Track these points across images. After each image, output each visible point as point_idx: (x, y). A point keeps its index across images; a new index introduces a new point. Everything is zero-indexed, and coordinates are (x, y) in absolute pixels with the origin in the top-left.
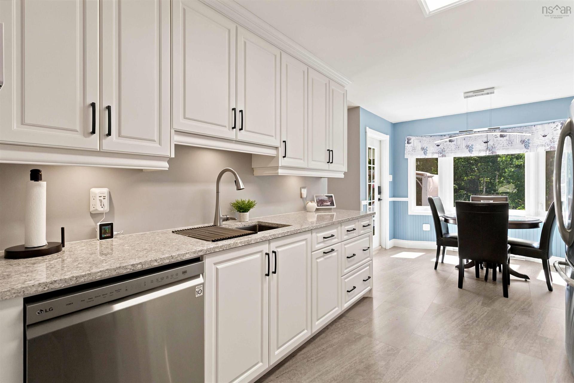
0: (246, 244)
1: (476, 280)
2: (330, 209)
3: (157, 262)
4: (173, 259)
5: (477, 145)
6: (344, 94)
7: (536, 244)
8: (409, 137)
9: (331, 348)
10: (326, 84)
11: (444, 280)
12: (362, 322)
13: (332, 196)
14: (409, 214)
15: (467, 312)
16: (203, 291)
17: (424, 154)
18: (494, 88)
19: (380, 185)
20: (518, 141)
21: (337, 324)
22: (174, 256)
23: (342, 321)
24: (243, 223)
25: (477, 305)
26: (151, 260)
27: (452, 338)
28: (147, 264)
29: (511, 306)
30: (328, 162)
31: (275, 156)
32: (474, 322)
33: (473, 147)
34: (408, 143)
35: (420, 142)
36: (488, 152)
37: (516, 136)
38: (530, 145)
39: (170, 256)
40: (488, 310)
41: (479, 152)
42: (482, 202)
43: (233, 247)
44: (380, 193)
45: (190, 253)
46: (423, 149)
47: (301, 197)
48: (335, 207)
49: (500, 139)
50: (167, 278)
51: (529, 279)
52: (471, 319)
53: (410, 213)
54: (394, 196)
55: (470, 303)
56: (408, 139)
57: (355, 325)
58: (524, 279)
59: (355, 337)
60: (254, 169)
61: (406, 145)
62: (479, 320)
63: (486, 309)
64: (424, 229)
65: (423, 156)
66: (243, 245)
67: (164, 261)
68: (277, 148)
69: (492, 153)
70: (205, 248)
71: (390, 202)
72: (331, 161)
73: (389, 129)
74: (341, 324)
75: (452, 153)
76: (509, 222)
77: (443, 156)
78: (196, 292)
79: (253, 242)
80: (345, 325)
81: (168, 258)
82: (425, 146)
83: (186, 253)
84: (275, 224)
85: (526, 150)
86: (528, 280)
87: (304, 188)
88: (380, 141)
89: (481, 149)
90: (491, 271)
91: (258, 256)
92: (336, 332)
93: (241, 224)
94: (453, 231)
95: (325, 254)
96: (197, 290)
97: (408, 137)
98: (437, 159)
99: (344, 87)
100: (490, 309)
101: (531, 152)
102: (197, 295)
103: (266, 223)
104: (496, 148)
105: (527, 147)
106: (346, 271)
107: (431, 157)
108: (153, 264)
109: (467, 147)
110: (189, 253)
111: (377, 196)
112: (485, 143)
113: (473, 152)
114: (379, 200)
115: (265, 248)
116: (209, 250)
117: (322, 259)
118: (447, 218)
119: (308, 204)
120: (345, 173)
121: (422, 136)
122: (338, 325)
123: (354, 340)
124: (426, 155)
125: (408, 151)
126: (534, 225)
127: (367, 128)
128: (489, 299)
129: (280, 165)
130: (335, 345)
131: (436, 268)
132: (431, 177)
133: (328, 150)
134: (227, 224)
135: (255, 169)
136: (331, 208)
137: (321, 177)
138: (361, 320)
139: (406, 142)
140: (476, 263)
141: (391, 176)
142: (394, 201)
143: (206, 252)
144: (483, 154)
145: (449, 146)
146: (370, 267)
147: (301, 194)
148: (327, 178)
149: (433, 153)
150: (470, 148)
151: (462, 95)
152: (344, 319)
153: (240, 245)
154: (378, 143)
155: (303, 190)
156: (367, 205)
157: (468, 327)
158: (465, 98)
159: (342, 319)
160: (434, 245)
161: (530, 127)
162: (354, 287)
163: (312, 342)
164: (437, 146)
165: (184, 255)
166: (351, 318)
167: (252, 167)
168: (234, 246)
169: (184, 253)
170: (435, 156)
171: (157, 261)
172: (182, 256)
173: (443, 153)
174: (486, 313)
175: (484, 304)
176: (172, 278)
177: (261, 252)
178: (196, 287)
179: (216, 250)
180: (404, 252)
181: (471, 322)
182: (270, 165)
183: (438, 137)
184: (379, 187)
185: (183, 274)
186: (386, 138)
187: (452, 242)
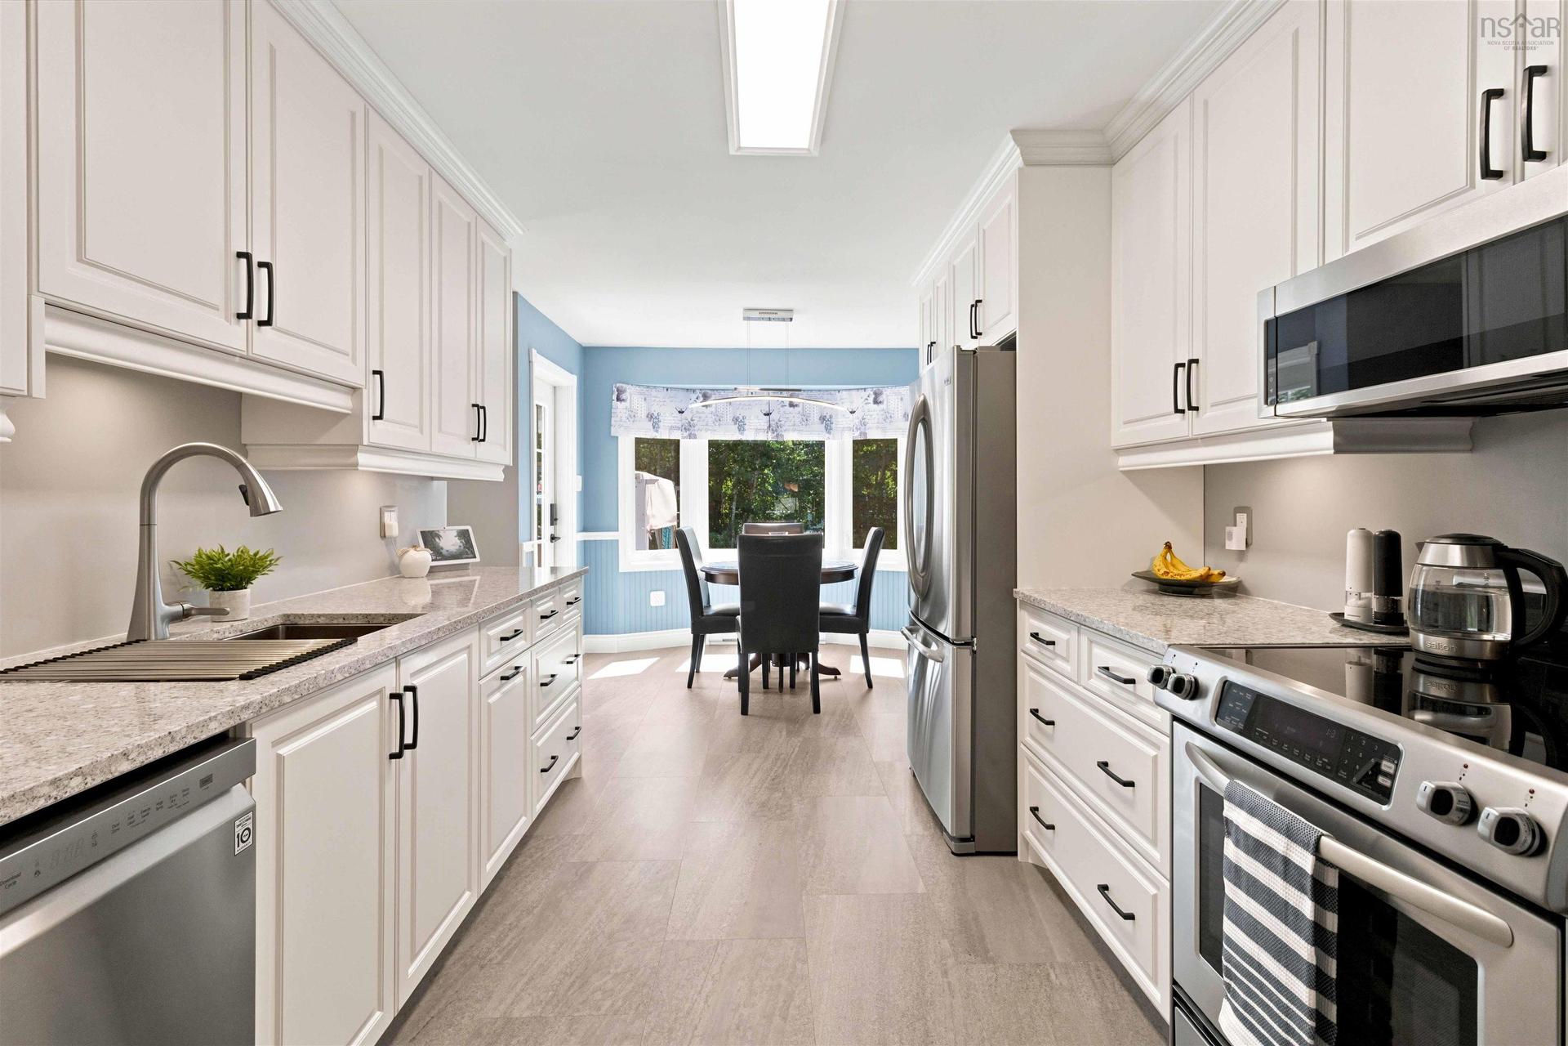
0: (353, 671)
1: (765, 693)
2: (465, 567)
3: (128, 760)
4: (175, 743)
5: (752, 418)
6: (505, 258)
7: (849, 609)
8: (622, 387)
9: (531, 916)
10: (469, 224)
11: (705, 707)
12: (578, 835)
13: (468, 530)
14: (620, 571)
15: (768, 755)
16: (252, 831)
17: (654, 428)
18: (792, 310)
19: (555, 500)
20: (815, 417)
21: (520, 859)
22: (176, 732)
23: (527, 850)
24: (237, 623)
25: (780, 738)
26: (112, 755)
27: (760, 807)
28: (98, 772)
29: (827, 725)
30: (474, 439)
31: (349, 412)
32: (785, 767)
33: (746, 421)
34: (618, 399)
35: (645, 399)
36: (770, 433)
37: (815, 408)
38: (833, 426)
39: (167, 733)
40: (799, 741)
41: (755, 432)
42: (770, 534)
43: (324, 685)
44: (554, 520)
45: (219, 717)
46: (650, 417)
47: (383, 536)
48: (478, 559)
49: (787, 408)
50: (158, 809)
51: (839, 674)
52: (779, 764)
53: (623, 567)
54: (585, 529)
55: (769, 737)
56: (618, 390)
57: (566, 848)
58: (833, 677)
59: (576, 873)
60: (247, 447)
61: (615, 402)
62: (790, 763)
63: (796, 741)
64: (653, 604)
65: (649, 434)
66: (347, 675)
67: (150, 752)
68: (354, 390)
69: (777, 436)
70: (258, 697)
71: (577, 542)
72: (481, 437)
73: (574, 359)
74: (531, 857)
75: (707, 430)
76: (822, 571)
77: (690, 436)
78: (236, 839)
79: (369, 666)
80: (542, 855)
81: (160, 742)
82: (655, 410)
83: (210, 719)
84: (356, 616)
85: (827, 435)
86: (838, 677)
87: (389, 507)
88: (555, 387)
89: (759, 427)
90: (787, 669)
91: (373, 705)
92: (526, 877)
93: (232, 626)
94: (725, 598)
95: (503, 681)
96: (239, 830)
97: (618, 385)
98: (677, 443)
99: (504, 240)
100: (800, 739)
101: (834, 439)
102: (238, 846)
103: (319, 616)
104: (784, 428)
105: (828, 429)
106: (539, 720)
107: (667, 438)
108: (116, 769)
109: (736, 420)
110: (215, 717)
111: (547, 529)
112: (765, 415)
113: (745, 432)
114: (553, 538)
115: (389, 680)
116: (267, 702)
117: (497, 696)
118: (713, 572)
119: (407, 556)
120: (507, 469)
121: (648, 387)
122: (525, 861)
123: (577, 878)
124: (657, 431)
125: (618, 419)
126: (848, 575)
127: (534, 351)
128: (794, 721)
129: (365, 442)
130: (537, 907)
131: (690, 686)
132: (653, 482)
133: (474, 405)
134: (187, 633)
135: (254, 447)
136: (468, 564)
137: (432, 478)
138: (576, 833)
139: (614, 397)
140: (763, 660)
141: (580, 477)
142: (585, 541)
143: (261, 708)
144: (761, 437)
145: (700, 415)
146: (577, 704)
147: (382, 527)
148: (446, 482)
149: (672, 428)
150: (739, 423)
151: (740, 314)
152: (534, 844)
153: (340, 677)
154: (550, 392)
155: (387, 515)
156: (532, 552)
157: (778, 780)
158: (745, 319)
159: (528, 847)
160: (686, 636)
161: (833, 392)
162: (553, 758)
163: (472, 922)
164: (680, 412)
165: (204, 724)
166: (548, 836)
167: (243, 442)
168: (326, 682)
169: (202, 718)
170: (675, 435)
171: (130, 758)
172: (200, 730)
173: (689, 429)
174: (797, 749)
175: (790, 733)
176: (172, 806)
177: (380, 692)
178: (237, 823)
179: (285, 697)
180: (613, 664)
181: (780, 770)
182: (321, 441)
183: (681, 392)
184: (551, 505)
185: (201, 787)
186: (569, 382)
187: (724, 621)
